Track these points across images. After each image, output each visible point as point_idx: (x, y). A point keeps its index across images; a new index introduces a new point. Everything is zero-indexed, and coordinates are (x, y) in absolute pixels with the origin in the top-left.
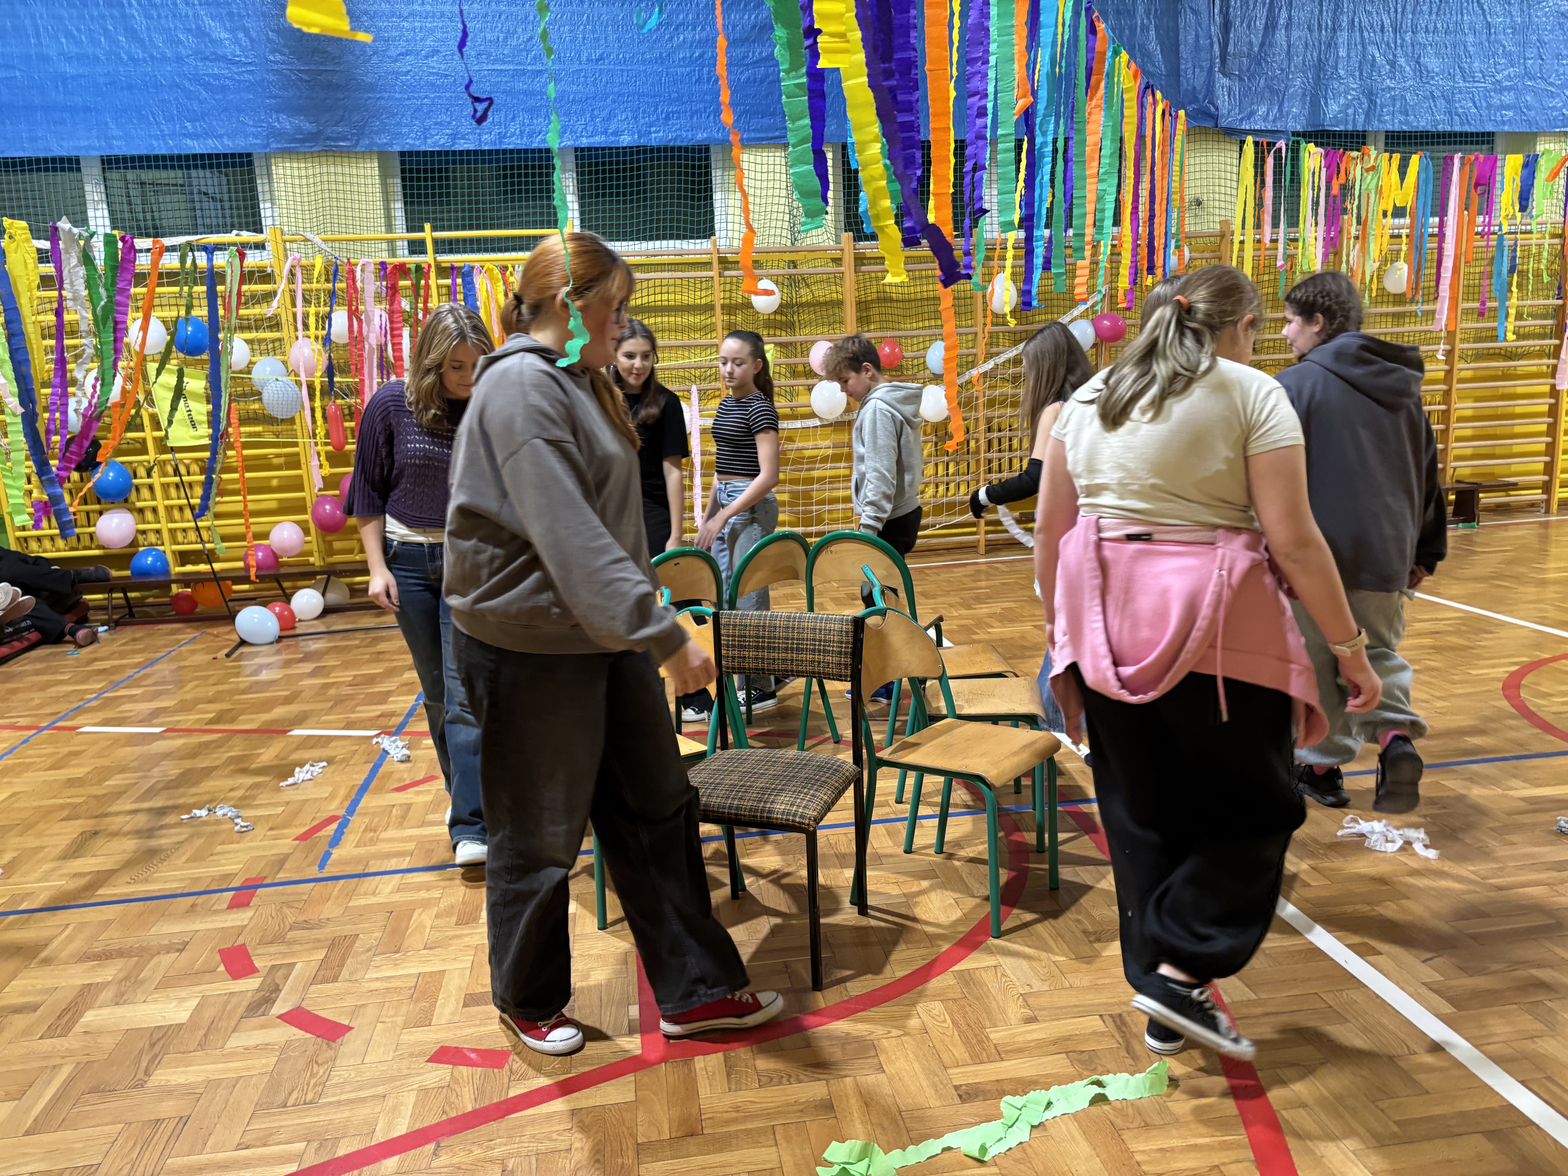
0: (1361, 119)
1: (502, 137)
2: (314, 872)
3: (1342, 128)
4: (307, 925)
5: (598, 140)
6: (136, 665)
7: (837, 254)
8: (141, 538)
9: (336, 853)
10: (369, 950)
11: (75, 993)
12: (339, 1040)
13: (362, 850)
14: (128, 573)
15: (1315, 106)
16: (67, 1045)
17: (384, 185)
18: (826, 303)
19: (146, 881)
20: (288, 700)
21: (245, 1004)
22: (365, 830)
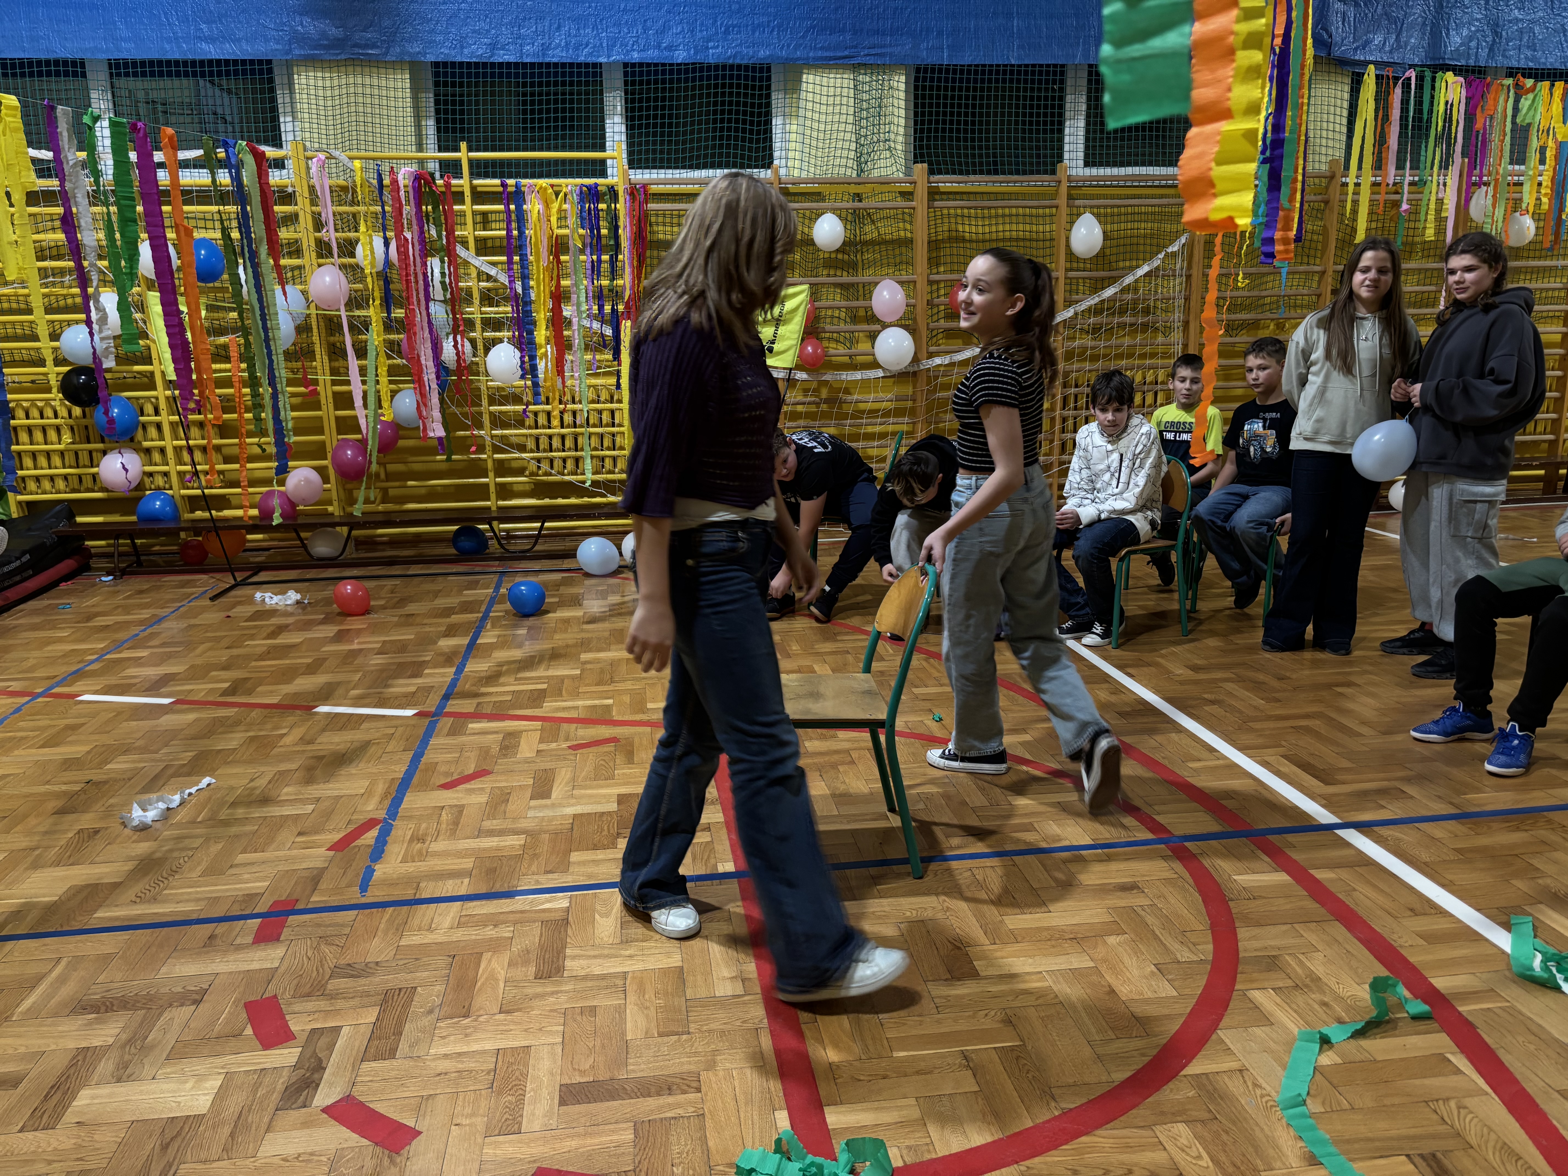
0: (1484, 53)
1: (545, 48)
2: (354, 895)
3: (1463, 62)
4: (351, 971)
5: (652, 55)
6: (141, 622)
7: (907, 187)
8: (147, 480)
9: (381, 870)
10: (431, 1012)
11: (66, 1062)
12: (404, 1152)
13: (410, 868)
14: (134, 518)
15: (1436, 38)
16: (55, 1144)
17: (415, 98)
18: (892, 242)
19: (154, 900)
20: (311, 669)
21: (280, 1087)
22: (411, 840)
